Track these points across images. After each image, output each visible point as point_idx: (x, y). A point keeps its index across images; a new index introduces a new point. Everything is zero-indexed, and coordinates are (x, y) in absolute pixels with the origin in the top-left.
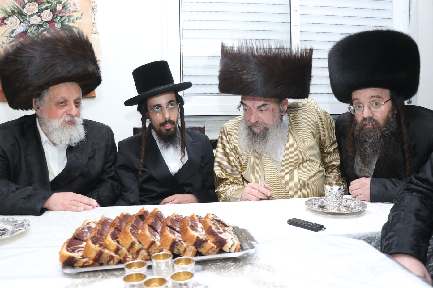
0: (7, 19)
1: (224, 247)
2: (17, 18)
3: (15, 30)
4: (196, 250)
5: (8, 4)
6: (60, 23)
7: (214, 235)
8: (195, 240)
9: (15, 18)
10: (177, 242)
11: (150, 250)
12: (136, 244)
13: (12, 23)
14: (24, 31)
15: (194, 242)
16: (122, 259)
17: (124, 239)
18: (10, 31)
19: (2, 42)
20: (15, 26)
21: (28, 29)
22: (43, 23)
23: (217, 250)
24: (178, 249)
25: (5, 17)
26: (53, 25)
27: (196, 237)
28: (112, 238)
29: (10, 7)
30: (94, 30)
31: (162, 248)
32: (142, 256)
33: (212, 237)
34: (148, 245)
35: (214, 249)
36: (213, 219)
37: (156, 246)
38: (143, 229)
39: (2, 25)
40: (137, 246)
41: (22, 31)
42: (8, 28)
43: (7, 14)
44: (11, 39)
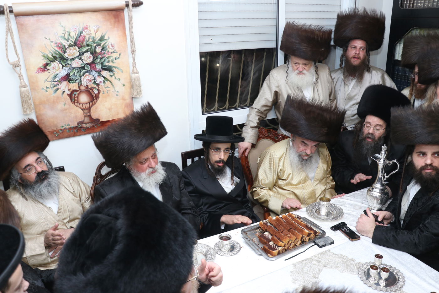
0: (49, 64)
2: (58, 63)
3: (57, 74)
5: (49, 50)
6: (100, 64)
9: (57, 63)
13: (54, 68)
14: (66, 74)
18: (53, 75)
19: (46, 87)
20: (58, 70)
21: (70, 72)
22: (85, 66)
25: (47, 63)
26: (94, 66)
29: (51, 53)
30: (135, 71)
39: (45, 71)
41: (65, 74)
42: (51, 73)
43: (49, 60)
44: (55, 83)
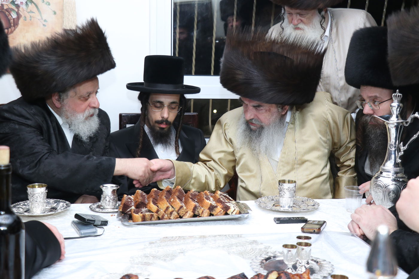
1: (229, 211)
4: (210, 213)
7: (222, 203)
8: (209, 206)
10: (197, 207)
11: (180, 212)
12: (170, 207)
15: (208, 207)
16: (161, 217)
17: (162, 204)
23: (224, 213)
24: (198, 212)
27: (210, 204)
28: (153, 203)
31: (187, 210)
32: (174, 216)
33: (221, 204)
34: (178, 209)
35: (221, 212)
36: (221, 195)
37: (183, 209)
38: (174, 198)
40: (171, 209)
